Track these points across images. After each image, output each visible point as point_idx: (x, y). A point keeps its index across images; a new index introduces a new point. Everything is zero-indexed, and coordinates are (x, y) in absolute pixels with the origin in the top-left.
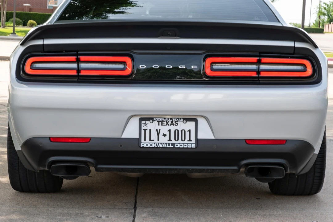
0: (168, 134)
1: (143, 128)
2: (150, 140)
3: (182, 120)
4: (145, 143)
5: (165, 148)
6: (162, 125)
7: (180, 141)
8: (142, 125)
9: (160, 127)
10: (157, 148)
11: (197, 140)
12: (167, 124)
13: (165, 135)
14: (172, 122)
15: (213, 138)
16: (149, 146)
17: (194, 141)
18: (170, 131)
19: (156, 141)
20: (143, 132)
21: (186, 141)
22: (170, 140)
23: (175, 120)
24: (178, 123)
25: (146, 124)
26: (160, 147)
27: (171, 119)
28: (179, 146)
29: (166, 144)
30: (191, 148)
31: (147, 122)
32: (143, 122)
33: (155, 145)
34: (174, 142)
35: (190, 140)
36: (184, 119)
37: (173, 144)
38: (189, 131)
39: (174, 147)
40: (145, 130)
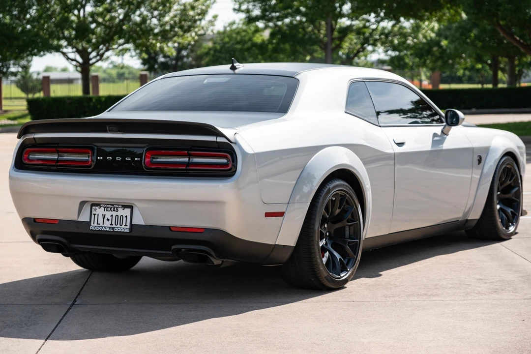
0: (110, 218)
1: (93, 213)
2: (98, 224)
3: (121, 206)
4: (94, 226)
5: (107, 231)
6: (107, 211)
7: (119, 226)
8: (93, 210)
9: (105, 213)
10: (101, 230)
11: (131, 225)
12: (111, 210)
13: (108, 220)
14: (114, 208)
15: (143, 223)
16: (96, 229)
17: (128, 227)
18: (112, 216)
19: (101, 225)
20: (93, 216)
21: (123, 226)
22: (111, 224)
23: (116, 206)
24: (119, 209)
25: (95, 210)
26: (103, 231)
27: (113, 205)
28: (117, 230)
29: (108, 227)
30: (126, 232)
31: (97, 208)
32: (94, 207)
33: (100, 228)
34: (114, 226)
35: (126, 225)
36: (123, 206)
37: (113, 228)
38: (126, 217)
39: (113, 231)
40: (95, 214)
